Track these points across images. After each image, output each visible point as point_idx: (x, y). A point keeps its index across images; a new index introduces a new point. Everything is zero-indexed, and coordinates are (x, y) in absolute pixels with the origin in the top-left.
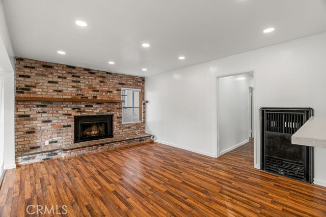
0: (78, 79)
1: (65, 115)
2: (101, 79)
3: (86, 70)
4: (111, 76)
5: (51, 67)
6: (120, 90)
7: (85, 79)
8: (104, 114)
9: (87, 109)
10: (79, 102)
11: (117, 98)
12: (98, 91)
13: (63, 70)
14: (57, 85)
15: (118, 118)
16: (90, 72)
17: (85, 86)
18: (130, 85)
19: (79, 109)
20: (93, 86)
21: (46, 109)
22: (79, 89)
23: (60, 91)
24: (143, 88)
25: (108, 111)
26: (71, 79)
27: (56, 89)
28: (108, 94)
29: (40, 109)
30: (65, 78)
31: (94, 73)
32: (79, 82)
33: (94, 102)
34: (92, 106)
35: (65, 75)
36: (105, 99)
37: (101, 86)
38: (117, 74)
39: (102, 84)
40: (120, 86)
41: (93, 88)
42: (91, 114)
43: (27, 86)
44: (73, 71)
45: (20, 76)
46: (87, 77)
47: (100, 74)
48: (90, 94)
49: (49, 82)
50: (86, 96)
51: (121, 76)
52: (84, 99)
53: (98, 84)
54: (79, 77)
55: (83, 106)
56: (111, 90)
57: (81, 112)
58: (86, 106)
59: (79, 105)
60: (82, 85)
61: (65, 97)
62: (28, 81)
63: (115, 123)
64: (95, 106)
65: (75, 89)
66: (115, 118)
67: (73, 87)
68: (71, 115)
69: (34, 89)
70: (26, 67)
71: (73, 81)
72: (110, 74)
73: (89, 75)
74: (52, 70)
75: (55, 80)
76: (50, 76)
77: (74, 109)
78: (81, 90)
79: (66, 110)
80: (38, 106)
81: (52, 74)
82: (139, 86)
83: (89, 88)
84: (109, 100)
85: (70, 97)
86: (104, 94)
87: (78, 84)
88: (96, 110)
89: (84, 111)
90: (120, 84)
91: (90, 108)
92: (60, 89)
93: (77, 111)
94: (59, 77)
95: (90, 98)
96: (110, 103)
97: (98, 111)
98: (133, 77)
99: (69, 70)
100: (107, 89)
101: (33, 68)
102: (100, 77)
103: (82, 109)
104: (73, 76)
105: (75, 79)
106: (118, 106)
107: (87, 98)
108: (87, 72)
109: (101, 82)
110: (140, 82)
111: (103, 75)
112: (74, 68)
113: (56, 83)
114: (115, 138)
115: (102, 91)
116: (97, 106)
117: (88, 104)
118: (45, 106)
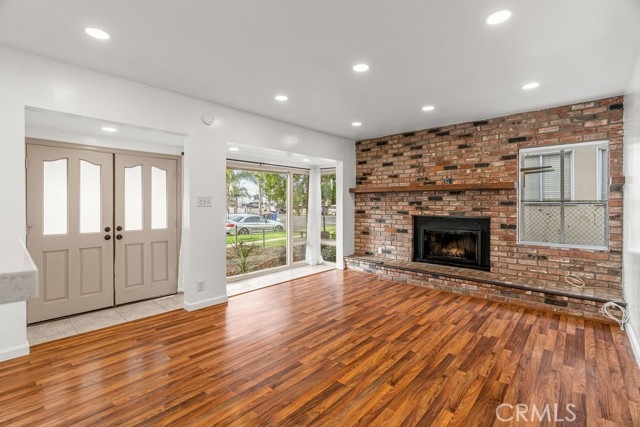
0: (419, 152)
1: (399, 212)
2: (462, 142)
3: (431, 131)
4: (485, 128)
5: (385, 143)
6: (514, 157)
7: (429, 149)
8: (467, 215)
9: (432, 205)
10: (421, 192)
11: (503, 177)
12: (455, 167)
13: (398, 143)
14: (392, 168)
15: (503, 226)
16: (438, 132)
17: (430, 161)
18: (550, 135)
19: (420, 203)
20: (446, 159)
21: (379, 204)
22: (420, 168)
23: (395, 176)
25: (475, 210)
26: (409, 154)
27: (390, 173)
28: (479, 170)
29: (373, 204)
30: (401, 154)
31: (447, 133)
32: (420, 156)
33: (444, 191)
34: (440, 199)
35: (401, 151)
36: (470, 182)
37: (460, 157)
38: (502, 119)
39: (463, 151)
40: (514, 145)
41: (444, 163)
42: (439, 214)
43: (364, 174)
44: (413, 139)
45: (360, 163)
46: (433, 145)
47: (458, 132)
48: (439, 176)
49: (385, 165)
50: (432, 179)
51: (516, 120)
52: (428, 186)
53: (455, 154)
54: (420, 148)
55: (425, 198)
56: (485, 160)
57: (422, 209)
58: (430, 199)
59: (419, 198)
60: (425, 161)
61: (402, 184)
62: (365, 168)
63: (494, 239)
64: (447, 198)
65: (414, 170)
66: (495, 226)
67: (413, 167)
68: (407, 213)
69: (369, 178)
70: (363, 151)
71: (412, 158)
72: (485, 123)
73: (437, 139)
74: (386, 147)
75: (390, 160)
76: (384, 156)
77: (411, 203)
78: (424, 170)
79: (403, 205)
80: (372, 200)
81: (386, 152)
82: (589, 131)
83: (438, 164)
84: (481, 185)
85: (408, 184)
86: (468, 171)
87: (420, 160)
88: (448, 207)
89: (427, 208)
90: (511, 141)
91: (437, 203)
92: (396, 172)
93: (417, 208)
94: (395, 155)
95: (439, 183)
96: (481, 190)
97: (453, 209)
98: (561, 111)
99: (407, 139)
100: (476, 160)
101: (369, 150)
102: (460, 137)
103: (424, 204)
104: (412, 149)
105: (414, 153)
106: (504, 198)
107: (434, 183)
108: (433, 135)
109: (461, 147)
110: (594, 117)
111: (467, 132)
112: (412, 134)
113: (391, 164)
114: (492, 275)
115: (463, 166)
116: (450, 198)
117: (433, 194)
118: (378, 200)
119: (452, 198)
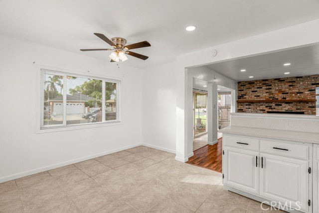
0: (270, 87)
1: (261, 110)
2: (291, 84)
3: (276, 79)
4: (301, 79)
5: (253, 83)
6: (314, 90)
7: (275, 86)
8: (293, 111)
9: (277, 107)
10: (271, 102)
11: (309, 98)
12: (287, 93)
13: (260, 83)
14: (256, 93)
16: (279, 80)
17: (276, 91)
19: (271, 107)
20: (283, 90)
21: (250, 107)
22: (270, 93)
23: (258, 96)
25: (298, 109)
26: (265, 88)
27: (256, 95)
28: (299, 95)
29: (247, 107)
30: (261, 88)
31: (284, 80)
32: (271, 89)
33: (283, 102)
34: (281, 105)
35: (261, 86)
36: (295, 99)
37: (290, 89)
38: (309, 76)
40: (314, 86)
41: (282, 91)
42: (280, 111)
43: (242, 95)
44: (267, 82)
45: (240, 90)
46: (277, 85)
47: (289, 80)
48: (280, 96)
49: (252, 91)
50: (276, 98)
51: (316, 77)
52: (275, 100)
53: (287, 88)
54: (271, 85)
55: (273, 105)
56: (301, 91)
57: (272, 109)
58: (276, 105)
59: (270, 105)
60: (273, 91)
61: (261, 99)
62: (243, 93)
64: (284, 105)
65: (268, 94)
67: (267, 93)
68: (265, 110)
69: (245, 96)
70: (242, 86)
71: (267, 89)
72: (301, 77)
73: (279, 82)
74: (254, 85)
75: (255, 90)
76: (253, 88)
77: (267, 107)
78: (272, 94)
79: (261, 108)
80: (246, 105)
81: (254, 87)
83: (279, 92)
84: (300, 100)
85: (264, 99)
86: (293, 95)
87: (270, 90)
88: (285, 108)
89: (274, 109)
90: (313, 84)
91: (279, 106)
92: (258, 94)
93: (269, 109)
94: (258, 88)
95: (280, 99)
96: (300, 102)
97: (287, 109)
99: (264, 82)
100: (297, 91)
101: (245, 85)
102: (290, 82)
103: (273, 107)
104: (267, 86)
105: (268, 87)
106: (310, 105)
107: (277, 99)
108: (277, 81)
109: (290, 86)
111: (293, 80)
112: (267, 80)
113: (256, 91)
115: (291, 93)
116: (285, 105)
117: (277, 103)
118: (250, 105)
119: (287, 105)
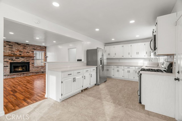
0: (12, 47)
2: (24, 47)
3: (16, 43)
4: (28, 46)
6: (34, 52)
7: (15, 47)
8: (25, 62)
9: (16, 60)
11: (32, 55)
12: (22, 52)
15: (32, 63)
16: (18, 44)
17: (15, 50)
18: (39, 49)
19: (13, 59)
22: (12, 51)
24: (45, 51)
25: (27, 61)
28: (27, 53)
30: (5, 46)
31: (20, 45)
32: (12, 48)
33: (20, 57)
34: (19, 58)
36: (26, 55)
37: (23, 50)
38: (32, 45)
39: (24, 49)
40: (34, 50)
41: (19, 51)
42: (18, 62)
44: (10, 43)
46: (16, 46)
47: (23, 45)
48: (18, 53)
51: (34, 46)
52: (15, 55)
53: (22, 49)
54: (12, 46)
55: (14, 58)
56: (29, 52)
57: (13, 60)
58: (16, 58)
59: (12, 58)
60: (14, 49)
63: (30, 66)
64: (20, 58)
66: (30, 63)
67: (10, 50)
68: (8, 62)
71: (9, 48)
72: (29, 45)
73: (17, 45)
78: (13, 51)
79: (6, 60)
82: (43, 50)
83: (17, 51)
85: (8, 54)
86: (25, 53)
87: (12, 49)
88: (21, 60)
89: (15, 60)
90: (33, 49)
91: (18, 59)
93: (11, 60)
95: (17, 55)
96: (28, 57)
97: (22, 60)
98: (40, 46)
99: (8, 43)
100: (27, 51)
102: (23, 46)
103: (14, 59)
104: (9, 46)
106: (32, 59)
107: (16, 55)
108: (16, 44)
109: (23, 48)
110: (44, 48)
111: (25, 45)
114: (30, 71)
115: (24, 52)
116: (21, 58)
117: (17, 57)
119: (22, 58)
